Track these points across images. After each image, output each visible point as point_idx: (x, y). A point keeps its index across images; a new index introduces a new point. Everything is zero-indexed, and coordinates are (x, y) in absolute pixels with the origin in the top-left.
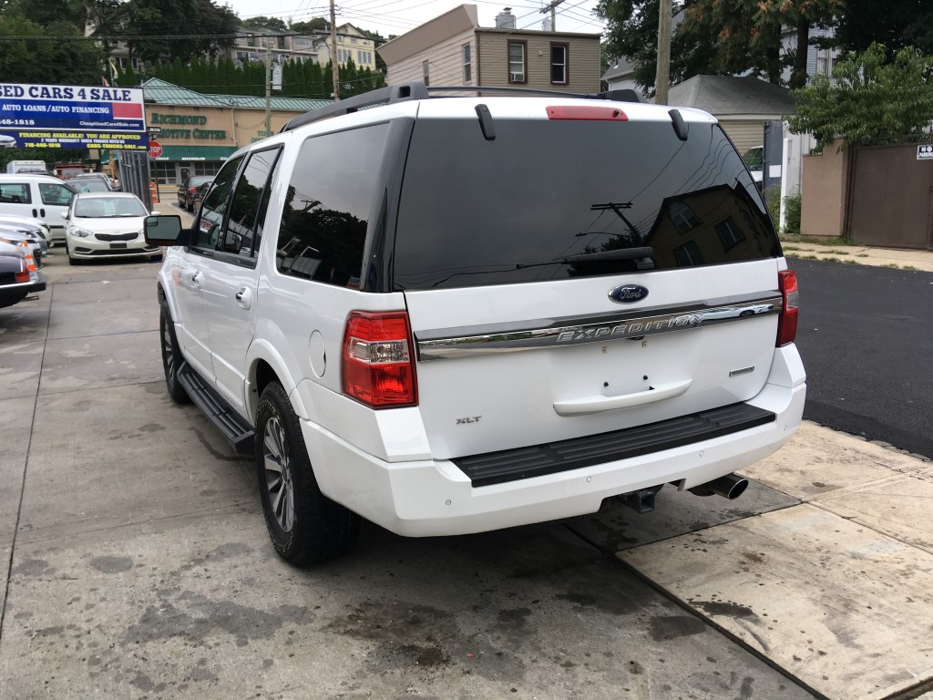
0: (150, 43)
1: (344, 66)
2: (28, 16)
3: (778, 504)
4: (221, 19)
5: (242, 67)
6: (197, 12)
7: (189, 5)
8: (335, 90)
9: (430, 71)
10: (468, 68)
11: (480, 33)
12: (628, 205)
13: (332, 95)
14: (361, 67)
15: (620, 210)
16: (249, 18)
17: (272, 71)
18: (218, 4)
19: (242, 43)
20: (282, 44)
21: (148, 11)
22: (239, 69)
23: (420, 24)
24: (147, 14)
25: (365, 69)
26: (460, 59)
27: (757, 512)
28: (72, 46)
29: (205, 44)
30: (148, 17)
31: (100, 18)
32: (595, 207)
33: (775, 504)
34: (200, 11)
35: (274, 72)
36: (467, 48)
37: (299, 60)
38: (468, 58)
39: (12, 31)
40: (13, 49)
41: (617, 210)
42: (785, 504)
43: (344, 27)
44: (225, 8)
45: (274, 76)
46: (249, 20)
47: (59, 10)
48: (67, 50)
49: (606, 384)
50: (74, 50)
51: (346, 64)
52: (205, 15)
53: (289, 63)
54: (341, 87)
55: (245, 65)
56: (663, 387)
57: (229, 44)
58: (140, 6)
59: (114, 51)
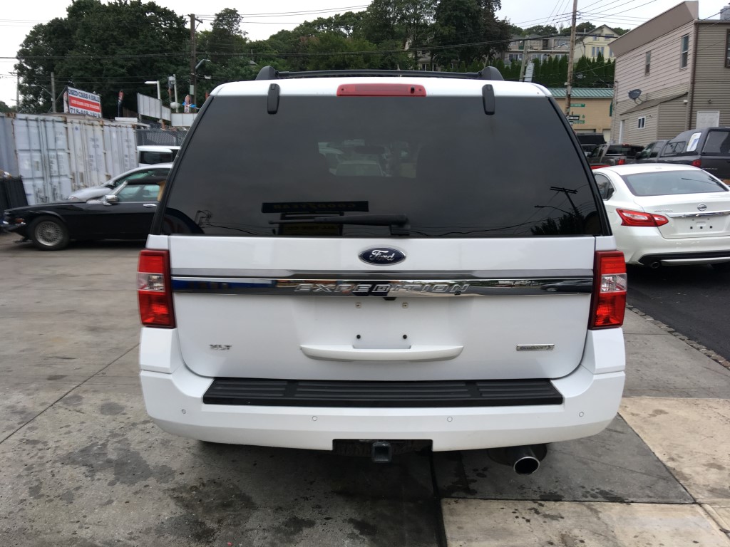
0: (445, 51)
1: (594, 60)
2: (368, 38)
3: (663, 497)
4: (500, 30)
5: (510, 66)
6: (482, 26)
7: (477, 22)
8: (569, 80)
9: (652, 60)
10: (685, 56)
11: (700, 25)
12: (575, 192)
13: (566, 84)
14: (609, 60)
15: (569, 194)
16: (529, 27)
17: (526, 68)
18: (498, 19)
19: (514, 47)
20: (546, 46)
21: (447, 28)
22: (508, 68)
23: (647, 20)
24: (446, 31)
25: (612, 61)
26: (679, 48)
27: (631, 499)
28: (393, 57)
29: (486, 51)
30: (446, 33)
31: (414, 36)
32: (553, 188)
33: (660, 497)
34: (485, 25)
35: (528, 68)
36: (686, 38)
37: (556, 58)
38: (686, 47)
39: (356, 49)
40: (355, 61)
41: (567, 193)
42: (672, 500)
43: (601, 28)
44: (504, 21)
45: (527, 71)
46: (528, 29)
47: (388, 32)
48: (389, 60)
49: (359, 337)
50: (393, 60)
51: (596, 58)
52: (488, 28)
53: (547, 60)
54: (575, 78)
55: (513, 64)
56: (420, 348)
57: (503, 48)
58: (442, 26)
59: (421, 60)
